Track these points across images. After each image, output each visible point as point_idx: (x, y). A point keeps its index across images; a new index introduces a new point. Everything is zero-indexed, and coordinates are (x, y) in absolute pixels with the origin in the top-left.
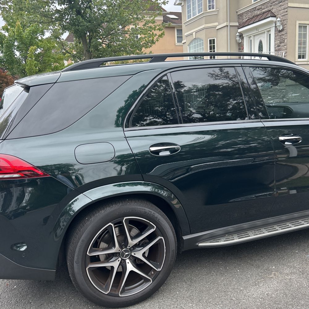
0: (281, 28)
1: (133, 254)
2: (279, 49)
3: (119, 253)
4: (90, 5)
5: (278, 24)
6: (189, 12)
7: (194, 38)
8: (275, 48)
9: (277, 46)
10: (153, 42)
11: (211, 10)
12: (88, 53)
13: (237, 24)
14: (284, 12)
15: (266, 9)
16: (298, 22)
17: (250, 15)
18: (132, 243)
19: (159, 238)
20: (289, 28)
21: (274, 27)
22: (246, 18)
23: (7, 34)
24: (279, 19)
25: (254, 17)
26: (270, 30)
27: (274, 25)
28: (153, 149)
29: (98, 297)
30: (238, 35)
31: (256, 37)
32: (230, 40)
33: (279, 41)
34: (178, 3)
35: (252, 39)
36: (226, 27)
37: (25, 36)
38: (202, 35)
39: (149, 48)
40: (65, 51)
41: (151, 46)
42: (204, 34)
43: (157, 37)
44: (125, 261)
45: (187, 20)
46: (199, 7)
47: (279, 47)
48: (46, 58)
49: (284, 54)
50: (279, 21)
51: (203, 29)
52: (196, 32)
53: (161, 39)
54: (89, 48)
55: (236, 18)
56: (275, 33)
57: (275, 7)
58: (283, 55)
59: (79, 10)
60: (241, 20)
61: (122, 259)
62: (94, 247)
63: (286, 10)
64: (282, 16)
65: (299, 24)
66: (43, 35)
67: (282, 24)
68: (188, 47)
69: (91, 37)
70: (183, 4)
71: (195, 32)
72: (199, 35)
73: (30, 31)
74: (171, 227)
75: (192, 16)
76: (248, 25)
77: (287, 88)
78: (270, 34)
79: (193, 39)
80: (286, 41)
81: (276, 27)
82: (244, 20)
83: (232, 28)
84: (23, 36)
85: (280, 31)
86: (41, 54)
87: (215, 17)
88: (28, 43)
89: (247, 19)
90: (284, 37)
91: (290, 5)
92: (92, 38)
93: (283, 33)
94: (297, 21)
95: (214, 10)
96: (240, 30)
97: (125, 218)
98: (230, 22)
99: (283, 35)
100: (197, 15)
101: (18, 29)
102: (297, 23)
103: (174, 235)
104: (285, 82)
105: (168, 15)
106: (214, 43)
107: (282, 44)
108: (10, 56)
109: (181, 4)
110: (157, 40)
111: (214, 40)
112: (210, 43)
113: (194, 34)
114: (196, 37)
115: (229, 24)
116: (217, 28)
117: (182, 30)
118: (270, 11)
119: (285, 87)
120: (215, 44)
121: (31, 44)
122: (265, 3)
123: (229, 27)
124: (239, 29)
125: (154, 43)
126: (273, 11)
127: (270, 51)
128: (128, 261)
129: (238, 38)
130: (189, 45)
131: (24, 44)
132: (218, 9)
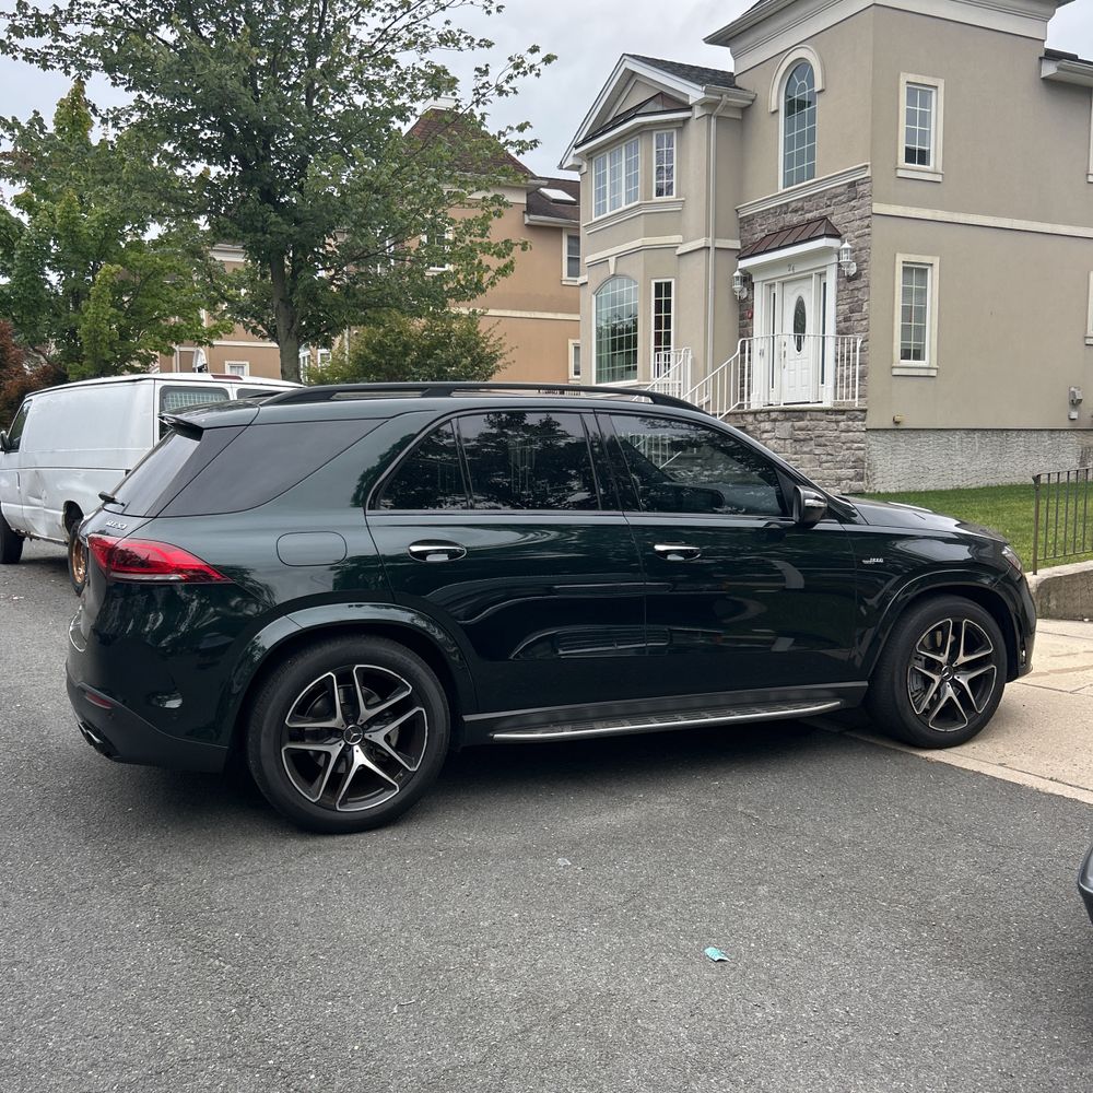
0: (853, 270)
1: (367, 736)
2: (847, 328)
3: (342, 731)
4: (303, 184)
5: (845, 258)
6: (601, 194)
7: (612, 273)
8: (838, 323)
9: (841, 318)
10: (479, 288)
11: (664, 198)
12: (286, 307)
13: (737, 245)
14: (862, 227)
15: (815, 214)
16: (900, 258)
17: (773, 224)
18: (366, 713)
19: (417, 709)
20: (874, 274)
21: (835, 266)
22: (763, 231)
23: (25, 219)
24: (846, 245)
25: (782, 230)
26: (825, 273)
27: (834, 259)
28: (415, 549)
29: (300, 805)
30: (737, 277)
31: (789, 288)
32: (715, 288)
33: (847, 306)
34: (571, 163)
35: (777, 289)
36: (704, 252)
37: (85, 231)
38: (636, 267)
39: (469, 300)
40: (215, 294)
41: (473, 297)
42: (642, 266)
43: (491, 273)
44: (351, 747)
45: (595, 220)
46: (628, 185)
47: (848, 324)
48: (146, 301)
49: (859, 342)
50: (846, 249)
51: (638, 250)
52: (619, 257)
53: (502, 281)
54: (291, 293)
55: (734, 226)
56: (838, 283)
57: (838, 210)
58: (858, 346)
59: (269, 190)
60: (747, 236)
61: (346, 744)
62: (297, 713)
63: (866, 222)
64: (857, 237)
65: (904, 262)
66: (144, 230)
67: (856, 259)
68: (594, 297)
69: (297, 264)
70: (584, 169)
71: (614, 258)
72: (624, 267)
73: (103, 215)
74: (440, 693)
75: (623, 203)
76: (766, 252)
77: (871, 438)
78: (825, 284)
79: (607, 276)
80: (865, 307)
81: (839, 265)
82: (756, 236)
83: (719, 252)
84: (80, 232)
85: (850, 279)
86: (131, 287)
87: (673, 219)
88: (94, 251)
89: (763, 235)
90: (860, 295)
91: (878, 208)
92: (301, 268)
93: (858, 284)
94: (898, 254)
95: (673, 197)
96: (743, 264)
97: (357, 666)
98: (716, 237)
99: (858, 289)
100: (624, 207)
101: (68, 209)
102: (897, 260)
103: (444, 706)
104: (863, 420)
105: (542, 190)
106: (668, 293)
107: (856, 316)
108: (33, 287)
109: (580, 167)
110: (493, 284)
111: (668, 285)
112: (658, 293)
113: (612, 260)
114: (618, 273)
115: (714, 242)
116: (679, 252)
117: (579, 238)
118: (825, 218)
119: (863, 434)
120: (673, 298)
121: (103, 254)
122: (813, 195)
123: (712, 251)
124: (740, 259)
125: (483, 291)
126: (834, 220)
127: (824, 333)
128: (356, 748)
129: (738, 287)
130: (597, 292)
131: (82, 253)
132: (685, 196)
